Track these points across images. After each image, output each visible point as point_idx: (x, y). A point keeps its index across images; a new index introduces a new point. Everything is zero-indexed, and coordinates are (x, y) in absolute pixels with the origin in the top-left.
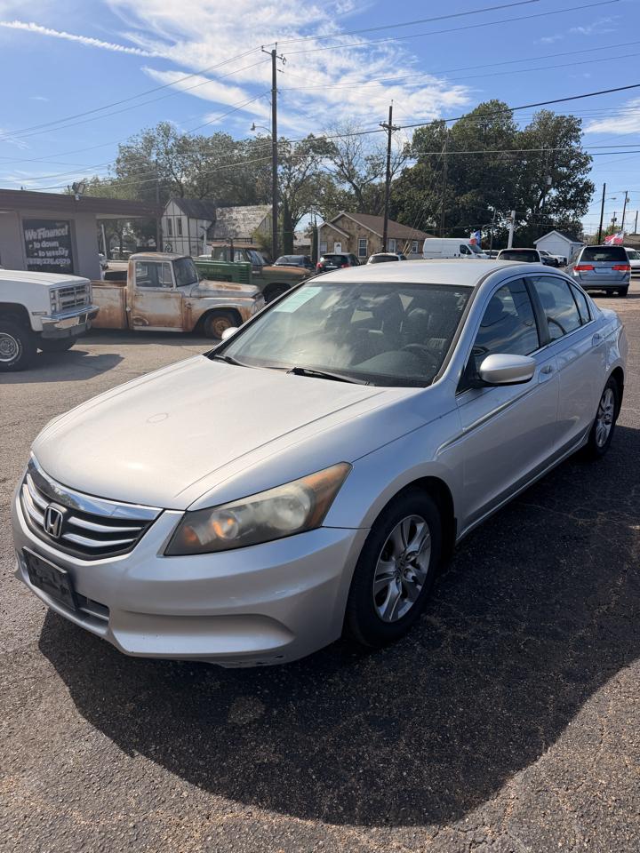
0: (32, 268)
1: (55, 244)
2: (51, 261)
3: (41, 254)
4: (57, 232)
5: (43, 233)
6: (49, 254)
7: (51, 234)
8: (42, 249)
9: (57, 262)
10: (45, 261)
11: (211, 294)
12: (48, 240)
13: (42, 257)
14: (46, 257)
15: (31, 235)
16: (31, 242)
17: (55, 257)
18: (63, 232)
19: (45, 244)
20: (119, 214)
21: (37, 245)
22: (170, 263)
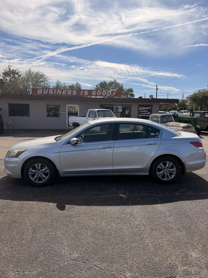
0: (139, 117)
1: (147, 111)
2: (145, 116)
3: (142, 114)
4: (148, 108)
5: (144, 108)
6: (145, 114)
7: (146, 108)
8: (143, 112)
9: (146, 116)
10: (143, 116)
11: (169, 126)
12: (145, 110)
13: (142, 115)
14: (144, 114)
15: (140, 109)
16: (140, 111)
17: (146, 115)
18: (149, 108)
19: (144, 111)
20: (166, 103)
21: (141, 111)
22: (160, 117)
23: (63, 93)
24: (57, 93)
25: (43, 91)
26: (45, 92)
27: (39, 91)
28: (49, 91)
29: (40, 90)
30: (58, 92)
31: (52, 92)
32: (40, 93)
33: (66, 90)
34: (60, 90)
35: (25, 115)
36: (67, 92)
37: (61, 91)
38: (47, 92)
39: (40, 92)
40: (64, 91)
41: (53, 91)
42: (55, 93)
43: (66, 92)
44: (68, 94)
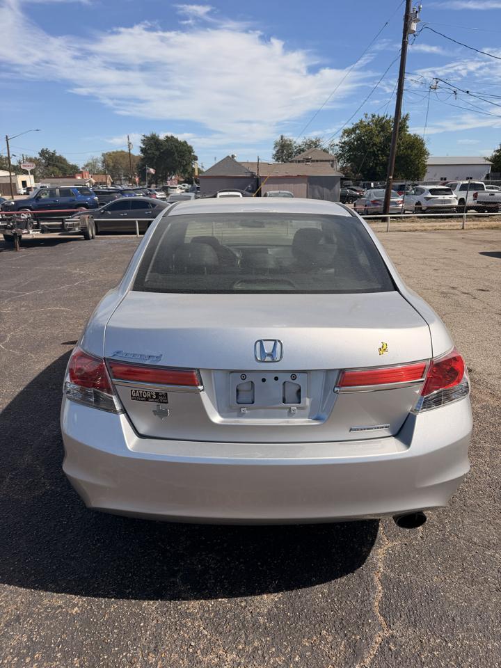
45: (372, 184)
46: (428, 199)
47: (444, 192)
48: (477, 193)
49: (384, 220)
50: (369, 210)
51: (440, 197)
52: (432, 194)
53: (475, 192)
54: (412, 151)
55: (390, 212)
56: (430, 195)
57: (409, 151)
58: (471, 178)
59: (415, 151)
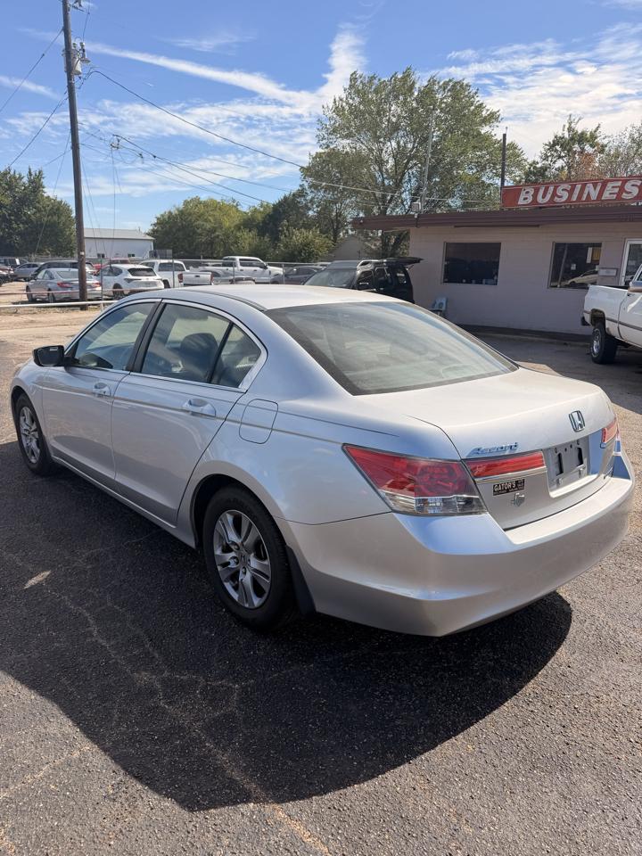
23: (606, 195)
24: (584, 198)
25: (535, 196)
26: (543, 197)
27: (523, 195)
28: (554, 194)
29: (527, 192)
30: (586, 191)
31: (566, 195)
32: (525, 202)
33: (619, 184)
34: (595, 185)
35: (484, 281)
36: (622, 189)
37: (598, 188)
38: (548, 196)
39: (525, 199)
40: (610, 185)
41: (571, 192)
42: (574, 198)
43: (617, 190)
44: (624, 196)
45: (17, 261)
46: (129, 281)
47: (145, 272)
48: (181, 275)
49: (83, 308)
50: (55, 295)
51: (144, 279)
52: (133, 275)
53: (180, 273)
54: (59, 218)
55: (89, 297)
56: (130, 276)
57: (55, 218)
58: (133, 255)
59: (63, 218)
